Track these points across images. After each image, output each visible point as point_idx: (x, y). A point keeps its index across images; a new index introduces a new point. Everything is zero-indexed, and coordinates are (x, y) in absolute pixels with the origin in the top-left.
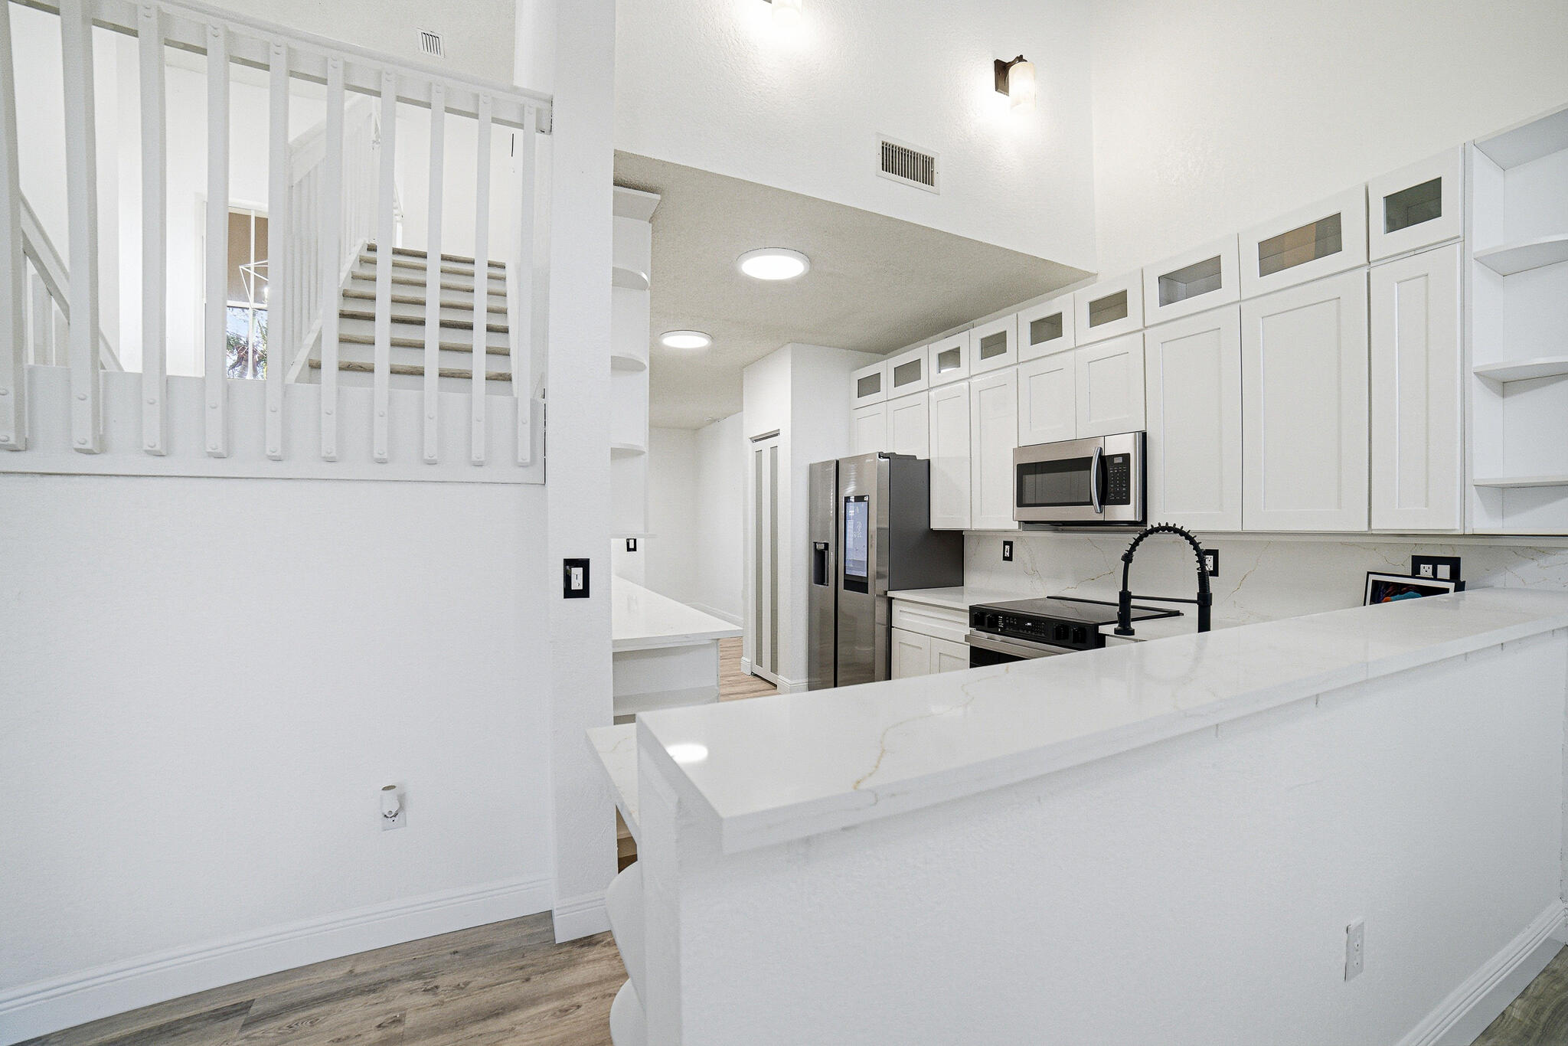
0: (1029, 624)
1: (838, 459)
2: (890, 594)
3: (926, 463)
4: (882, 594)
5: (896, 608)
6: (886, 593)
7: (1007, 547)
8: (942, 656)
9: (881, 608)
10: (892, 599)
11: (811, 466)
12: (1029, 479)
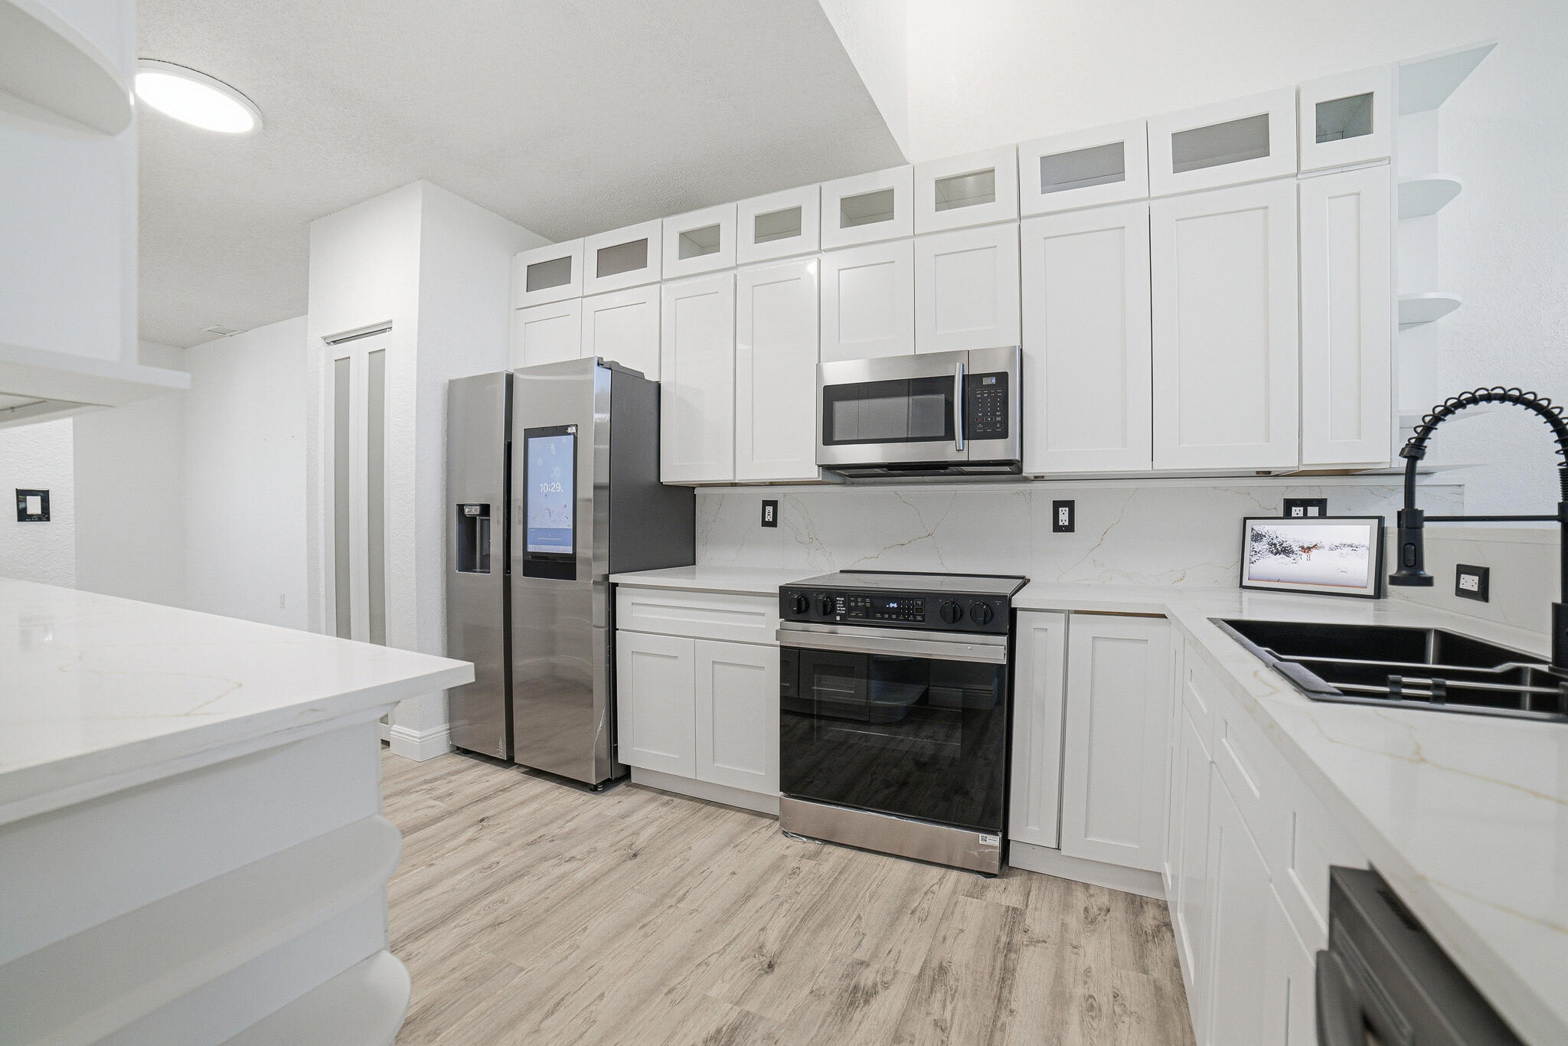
0: (891, 605)
1: (511, 371)
2: (613, 578)
3: (656, 386)
4: (600, 579)
5: (623, 600)
6: (606, 577)
7: (769, 509)
8: (716, 666)
9: (600, 600)
10: (616, 585)
11: (452, 384)
12: (839, 406)
